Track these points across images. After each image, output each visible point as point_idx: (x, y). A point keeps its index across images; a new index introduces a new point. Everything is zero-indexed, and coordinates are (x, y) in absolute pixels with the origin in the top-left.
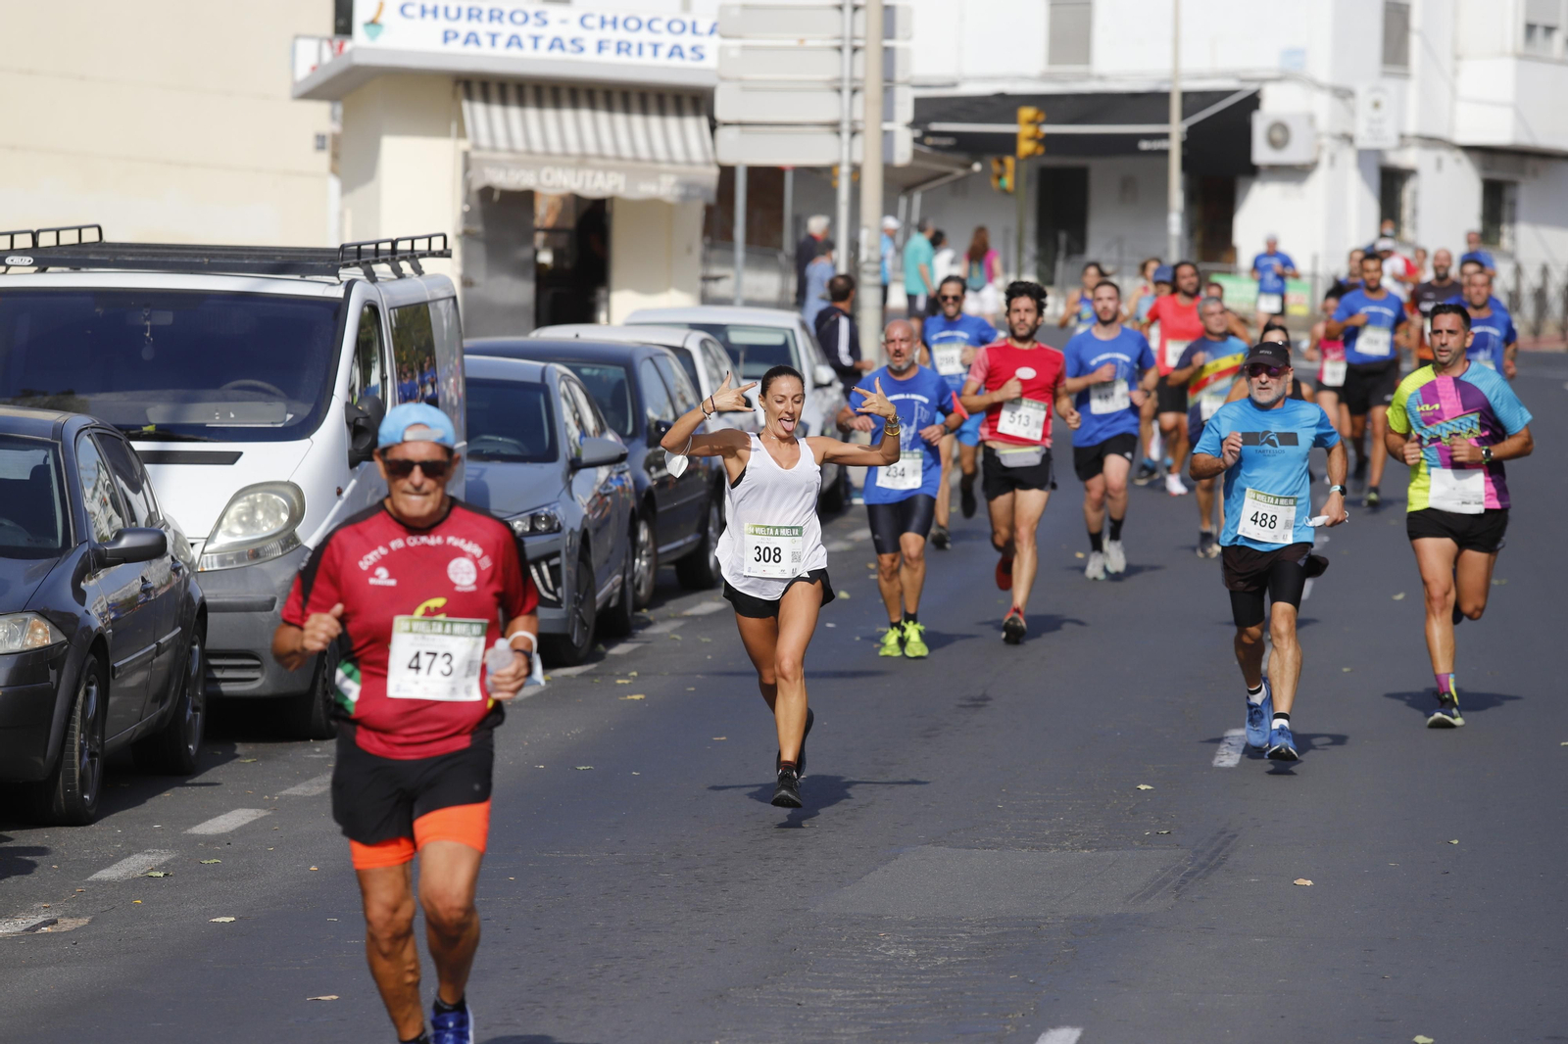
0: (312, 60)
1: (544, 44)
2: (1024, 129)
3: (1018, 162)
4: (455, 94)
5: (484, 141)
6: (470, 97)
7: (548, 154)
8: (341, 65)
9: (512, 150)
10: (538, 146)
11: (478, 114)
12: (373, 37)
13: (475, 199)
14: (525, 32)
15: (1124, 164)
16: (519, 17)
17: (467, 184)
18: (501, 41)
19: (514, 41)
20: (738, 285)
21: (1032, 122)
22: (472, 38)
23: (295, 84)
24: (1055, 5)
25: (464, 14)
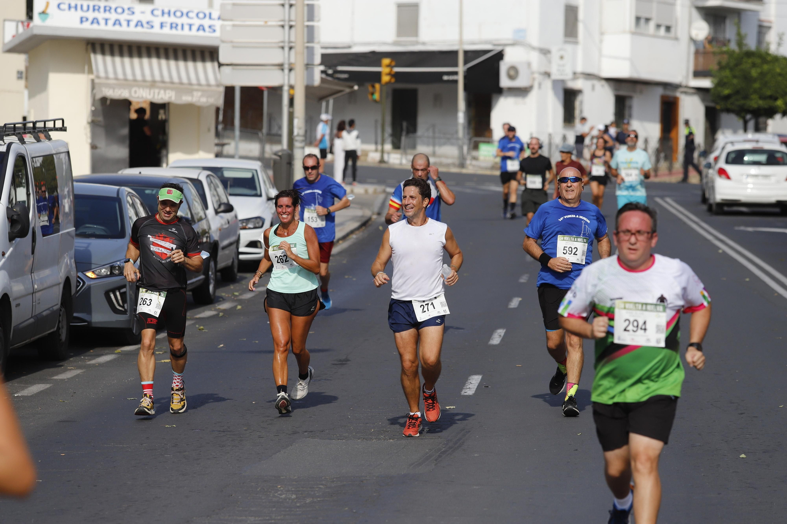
0: (13, 32)
1: (132, 24)
2: (384, 69)
3: (382, 86)
4: (87, 50)
5: (102, 74)
6: (95, 52)
7: (135, 80)
8: (28, 34)
9: (116, 79)
10: (130, 77)
11: (99, 61)
12: (44, 20)
13: (98, 104)
14: (123, 18)
15: (435, 87)
16: (119, 10)
17: (93, 96)
18: (110, 23)
19: (117, 22)
20: (237, 148)
21: (388, 66)
22: (95, 21)
23: (4, 44)
24: (400, 6)
25: (91, 8)
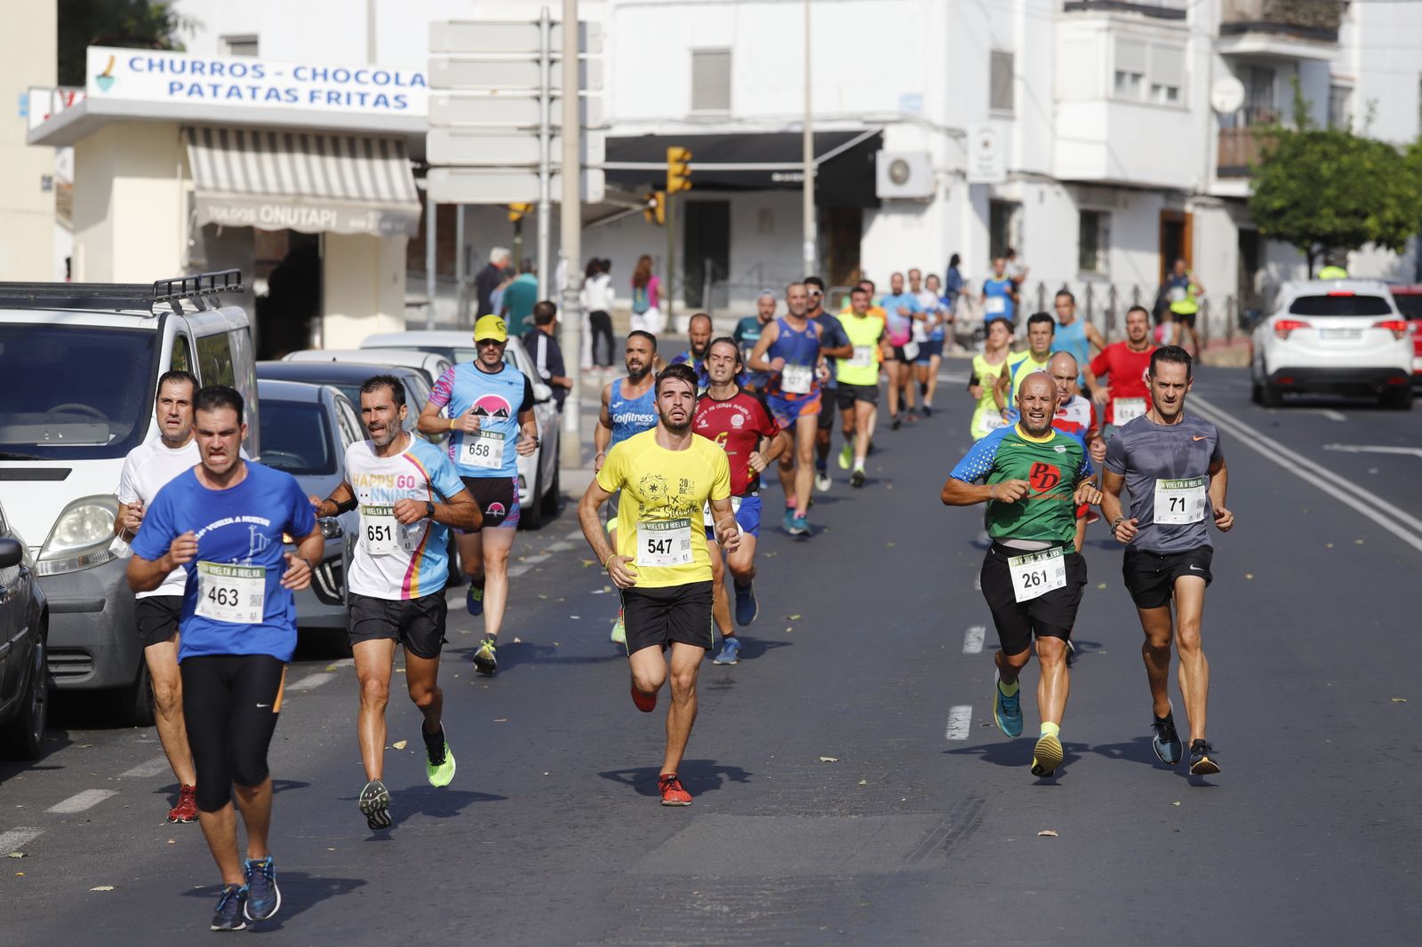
0: (45, 111)
1: (261, 94)
2: (673, 167)
3: (668, 197)
4: (180, 140)
5: (208, 182)
6: (194, 142)
7: (266, 193)
8: (72, 116)
9: (233, 190)
10: (257, 187)
11: (201, 157)
12: (105, 88)
13: (199, 234)
14: (244, 83)
15: (762, 196)
16: (238, 70)
17: (192, 220)
18: (222, 92)
19: (234, 91)
20: (431, 311)
21: (679, 160)
22: (196, 89)
23: (29, 131)
24: (699, 55)
25: (188, 67)
